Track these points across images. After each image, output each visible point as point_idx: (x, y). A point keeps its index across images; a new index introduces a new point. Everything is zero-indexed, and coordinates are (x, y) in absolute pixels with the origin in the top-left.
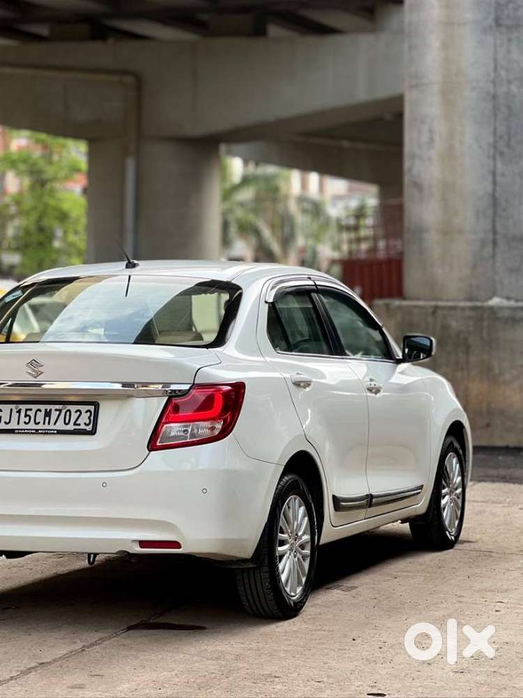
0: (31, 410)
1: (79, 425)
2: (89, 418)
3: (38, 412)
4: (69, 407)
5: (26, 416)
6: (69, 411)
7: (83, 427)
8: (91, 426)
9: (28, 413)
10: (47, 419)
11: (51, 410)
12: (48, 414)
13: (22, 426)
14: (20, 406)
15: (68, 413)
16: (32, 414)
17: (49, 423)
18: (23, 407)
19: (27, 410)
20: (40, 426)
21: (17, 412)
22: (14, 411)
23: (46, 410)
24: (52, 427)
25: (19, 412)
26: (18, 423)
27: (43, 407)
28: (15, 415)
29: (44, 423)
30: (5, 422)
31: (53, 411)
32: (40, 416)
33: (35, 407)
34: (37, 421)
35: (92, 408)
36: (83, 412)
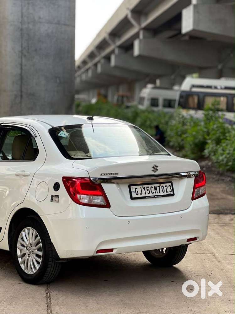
0: (148, 187)
1: (168, 192)
2: (171, 189)
3: (152, 188)
4: (162, 185)
5: (147, 190)
6: (162, 186)
7: (169, 193)
8: (172, 192)
9: (148, 189)
10: (156, 190)
11: (156, 187)
12: (156, 188)
13: (147, 195)
14: (144, 186)
15: (163, 187)
16: (149, 189)
17: (157, 193)
18: (145, 186)
19: (147, 187)
20: (154, 194)
21: (143, 189)
22: (142, 188)
23: (154, 187)
24: (159, 194)
25: (144, 188)
26: (146, 194)
27: (153, 186)
28: (143, 190)
29: (155, 193)
30: (140, 194)
31: (157, 187)
32: (153, 190)
33: (150, 186)
34: (153, 192)
35: (170, 184)
36: (168, 186)
